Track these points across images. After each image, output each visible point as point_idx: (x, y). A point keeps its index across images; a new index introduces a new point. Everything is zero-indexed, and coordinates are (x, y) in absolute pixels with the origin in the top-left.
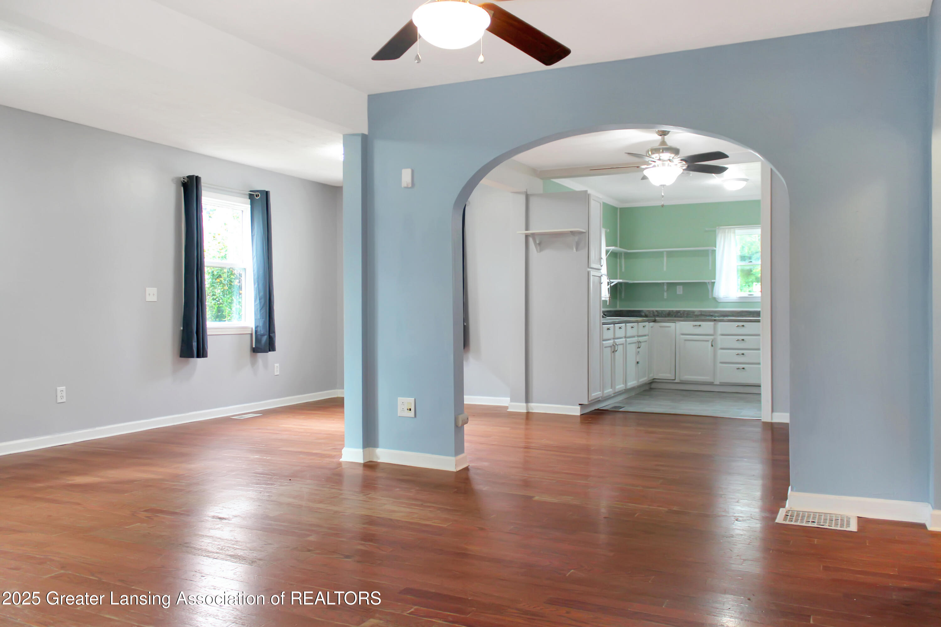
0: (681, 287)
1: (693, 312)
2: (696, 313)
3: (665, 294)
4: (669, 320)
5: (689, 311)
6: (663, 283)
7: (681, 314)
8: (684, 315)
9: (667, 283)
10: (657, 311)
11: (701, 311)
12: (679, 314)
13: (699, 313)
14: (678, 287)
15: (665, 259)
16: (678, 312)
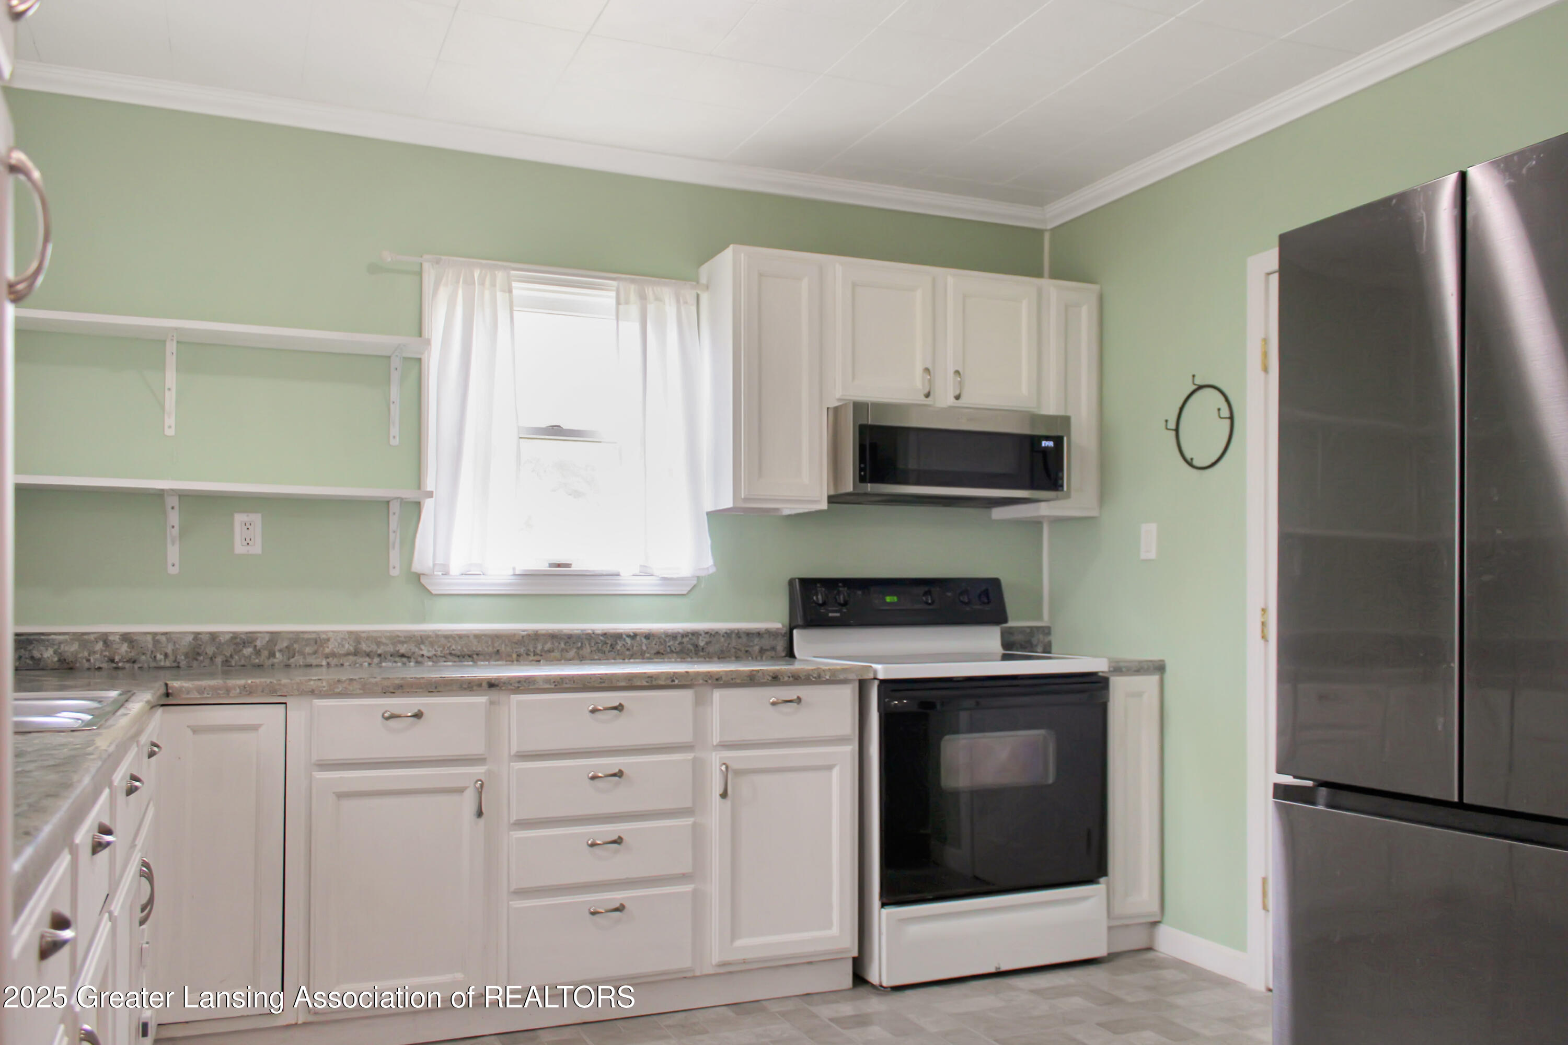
0: (256, 519)
1: (319, 641)
2: (330, 647)
3: (173, 553)
4: (248, 690)
5: (297, 637)
6: (159, 495)
7: (258, 652)
8: (272, 655)
9: (185, 496)
10: (126, 638)
11: (357, 637)
12: (248, 651)
13: (348, 647)
14: (239, 518)
15: (171, 377)
16: (241, 641)
